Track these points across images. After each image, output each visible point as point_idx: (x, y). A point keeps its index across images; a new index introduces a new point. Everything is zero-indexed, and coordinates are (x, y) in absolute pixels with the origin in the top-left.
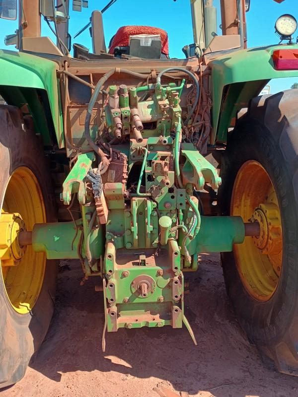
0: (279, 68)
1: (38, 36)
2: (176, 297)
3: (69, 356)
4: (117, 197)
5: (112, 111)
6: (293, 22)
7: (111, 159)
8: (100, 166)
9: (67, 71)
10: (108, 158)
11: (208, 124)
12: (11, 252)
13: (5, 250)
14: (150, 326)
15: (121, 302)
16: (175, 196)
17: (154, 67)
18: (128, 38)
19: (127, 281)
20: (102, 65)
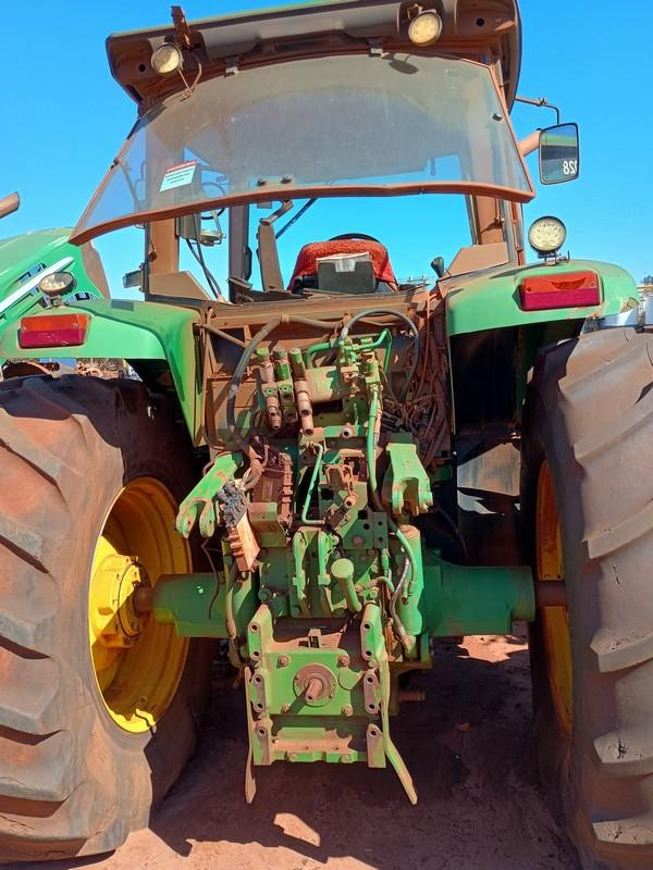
0: (528, 307)
1: (172, 271)
2: (372, 707)
3: (210, 824)
4: (273, 527)
5: (264, 386)
6: (559, 227)
7: (265, 464)
8: (246, 475)
9: (208, 325)
10: (261, 461)
11: (440, 400)
12: (118, 622)
13: (111, 616)
14: (329, 760)
15: (279, 712)
16: (370, 524)
17: (348, 309)
18: (314, 262)
19: (287, 674)
20: (264, 311)
